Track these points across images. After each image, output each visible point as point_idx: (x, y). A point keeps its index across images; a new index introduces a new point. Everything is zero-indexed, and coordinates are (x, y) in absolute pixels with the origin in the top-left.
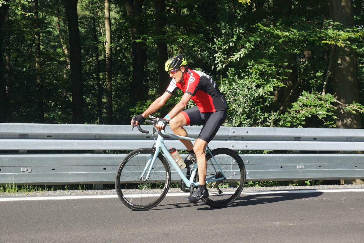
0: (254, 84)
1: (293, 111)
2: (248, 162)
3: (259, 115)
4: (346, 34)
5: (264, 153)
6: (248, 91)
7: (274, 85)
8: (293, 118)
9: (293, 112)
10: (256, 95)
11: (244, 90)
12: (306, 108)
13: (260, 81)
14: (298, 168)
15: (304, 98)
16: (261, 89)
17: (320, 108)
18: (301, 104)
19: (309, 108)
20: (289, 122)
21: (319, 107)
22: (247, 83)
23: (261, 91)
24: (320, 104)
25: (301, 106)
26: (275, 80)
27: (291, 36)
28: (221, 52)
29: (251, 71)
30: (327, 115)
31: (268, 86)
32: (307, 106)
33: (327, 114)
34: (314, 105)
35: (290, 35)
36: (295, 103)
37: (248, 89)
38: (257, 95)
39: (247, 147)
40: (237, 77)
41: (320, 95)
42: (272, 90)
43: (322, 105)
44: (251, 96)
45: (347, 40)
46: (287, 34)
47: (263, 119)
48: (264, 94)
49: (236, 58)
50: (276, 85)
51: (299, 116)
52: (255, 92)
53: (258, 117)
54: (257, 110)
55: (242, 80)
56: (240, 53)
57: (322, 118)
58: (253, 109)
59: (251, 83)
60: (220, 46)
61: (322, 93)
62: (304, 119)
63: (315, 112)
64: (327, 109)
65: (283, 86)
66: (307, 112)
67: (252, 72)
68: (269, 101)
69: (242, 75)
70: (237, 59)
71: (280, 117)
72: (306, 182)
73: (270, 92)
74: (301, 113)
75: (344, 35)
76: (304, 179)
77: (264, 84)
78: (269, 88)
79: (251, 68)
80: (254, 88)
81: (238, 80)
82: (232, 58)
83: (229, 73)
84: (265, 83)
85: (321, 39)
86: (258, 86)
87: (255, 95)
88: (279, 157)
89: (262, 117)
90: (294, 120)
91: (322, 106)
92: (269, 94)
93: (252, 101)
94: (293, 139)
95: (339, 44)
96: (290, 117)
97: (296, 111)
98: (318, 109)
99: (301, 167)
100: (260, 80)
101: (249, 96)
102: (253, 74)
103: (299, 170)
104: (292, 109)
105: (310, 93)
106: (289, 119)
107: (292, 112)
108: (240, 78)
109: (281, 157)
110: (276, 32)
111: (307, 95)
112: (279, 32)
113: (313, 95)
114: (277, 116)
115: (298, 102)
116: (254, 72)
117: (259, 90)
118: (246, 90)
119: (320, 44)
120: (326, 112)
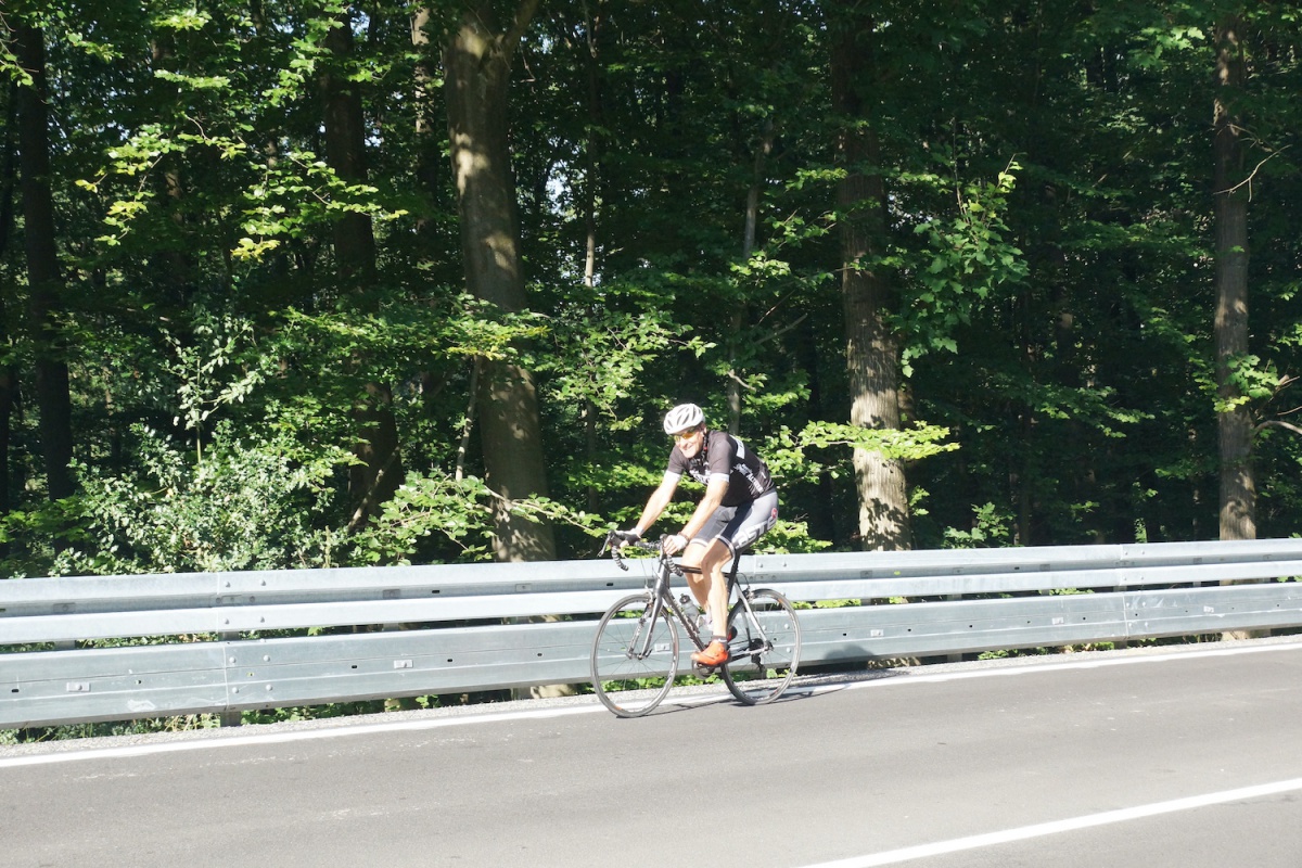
0: (285, 459)
1: (385, 521)
2: (269, 660)
3: (300, 537)
4: (506, 329)
5: (310, 632)
6: (269, 477)
7: (334, 461)
8: (386, 540)
9: (385, 524)
10: (290, 487)
11: (257, 476)
12: (416, 514)
13: (299, 452)
14: (396, 667)
15: (412, 489)
16: (301, 470)
17: (452, 512)
18: (404, 504)
19: (424, 514)
20: (375, 550)
21: (448, 511)
22: (265, 458)
23: (300, 477)
24: (450, 502)
25: (405, 509)
26: (336, 448)
27: (372, 337)
28: (195, 381)
29: (274, 426)
30: (468, 530)
31: (320, 462)
32: (419, 509)
33: (470, 526)
34: (436, 505)
35: (368, 335)
36: (388, 503)
37: (269, 472)
38: (292, 487)
39: (263, 620)
40: (239, 444)
41: (449, 481)
42: (330, 473)
43: (456, 504)
44: (278, 491)
45: (509, 344)
46: (362, 331)
47: (308, 546)
48: (309, 485)
49: (236, 394)
50: (339, 460)
51: (400, 534)
52: (288, 479)
53: (298, 542)
54: (294, 524)
55: (253, 451)
56: (244, 382)
57: (457, 538)
58: (284, 521)
59: (275, 458)
60: (191, 366)
61: (454, 477)
62: (414, 541)
63: (439, 523)
64: (468, 514)
65: (357, 463)
66: (419, 523)
67: (279, 430)
68: (323, 501)
69: (252, 438)
70: (237, 398)
71: (352, 538)
72: (418, 700)
73: (326, 478)
74: (405, 526)
75: (502, 332)
76: (412, 695)
77: (309, 459)
78: (322, 468)
79: (275, 420)
80: (285, 469)
81: (241, 450)
82: (224, 397)
83: (219, 434)
84: (312, 456)
85: (445, 342)
86: (294, 465)
87: (287, 487)
88: (346, 642)
89: (305, 540)
90: (389, 546)
91: (456, 507)
92: (323, 482)
93: (280, 502)
94: (381, 595)
95: (489, 355)
96: (377, 537)
97: (391, 522)
98: (445, 514)
99: (402, 663)
100: (299, 449)
101: (271, 489)
102: (281, 434)
103: (399, 672)
104: (382, 518)
105: (426, 476)
106: (375, 543)
107: (381, 526)
108: (248, 445)
109: (353, 643)
110: (335, 327)
111: (417, 483)
112: (342, 328)
113: (432, 481)
114: (345, 538)
115: (396, 500)
116: (283, 429)
117: (296, 474)
118: (264, 476)
119: (445, 355)
120: (467, 520)
